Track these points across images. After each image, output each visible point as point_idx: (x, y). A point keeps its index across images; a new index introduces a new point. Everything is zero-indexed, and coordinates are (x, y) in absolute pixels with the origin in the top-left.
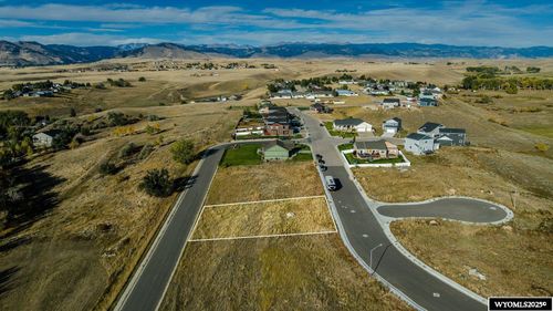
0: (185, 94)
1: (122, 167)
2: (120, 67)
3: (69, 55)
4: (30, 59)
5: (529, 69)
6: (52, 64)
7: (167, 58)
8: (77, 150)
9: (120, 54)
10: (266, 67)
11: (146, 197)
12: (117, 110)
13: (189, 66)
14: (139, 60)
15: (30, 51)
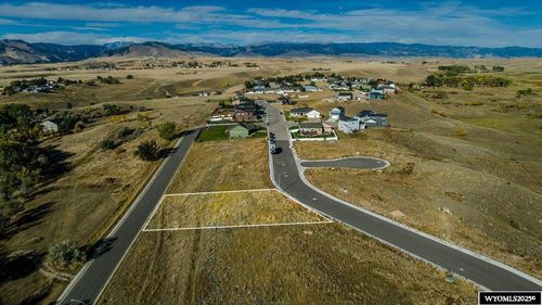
0: (170, 90)
1: (120, 144)
2: (107, 66)
3: (55, 53)
4: (16, 57)
5: (494, 68)
6: (38, 62)
7: (153, 57)
8: (80, 134)
9: (106, 52)
10: (248, 65)
11: (140, 162)
12: (111, 103)
13: (175, 65)
14: (125, 58)
15: (15, 49)
